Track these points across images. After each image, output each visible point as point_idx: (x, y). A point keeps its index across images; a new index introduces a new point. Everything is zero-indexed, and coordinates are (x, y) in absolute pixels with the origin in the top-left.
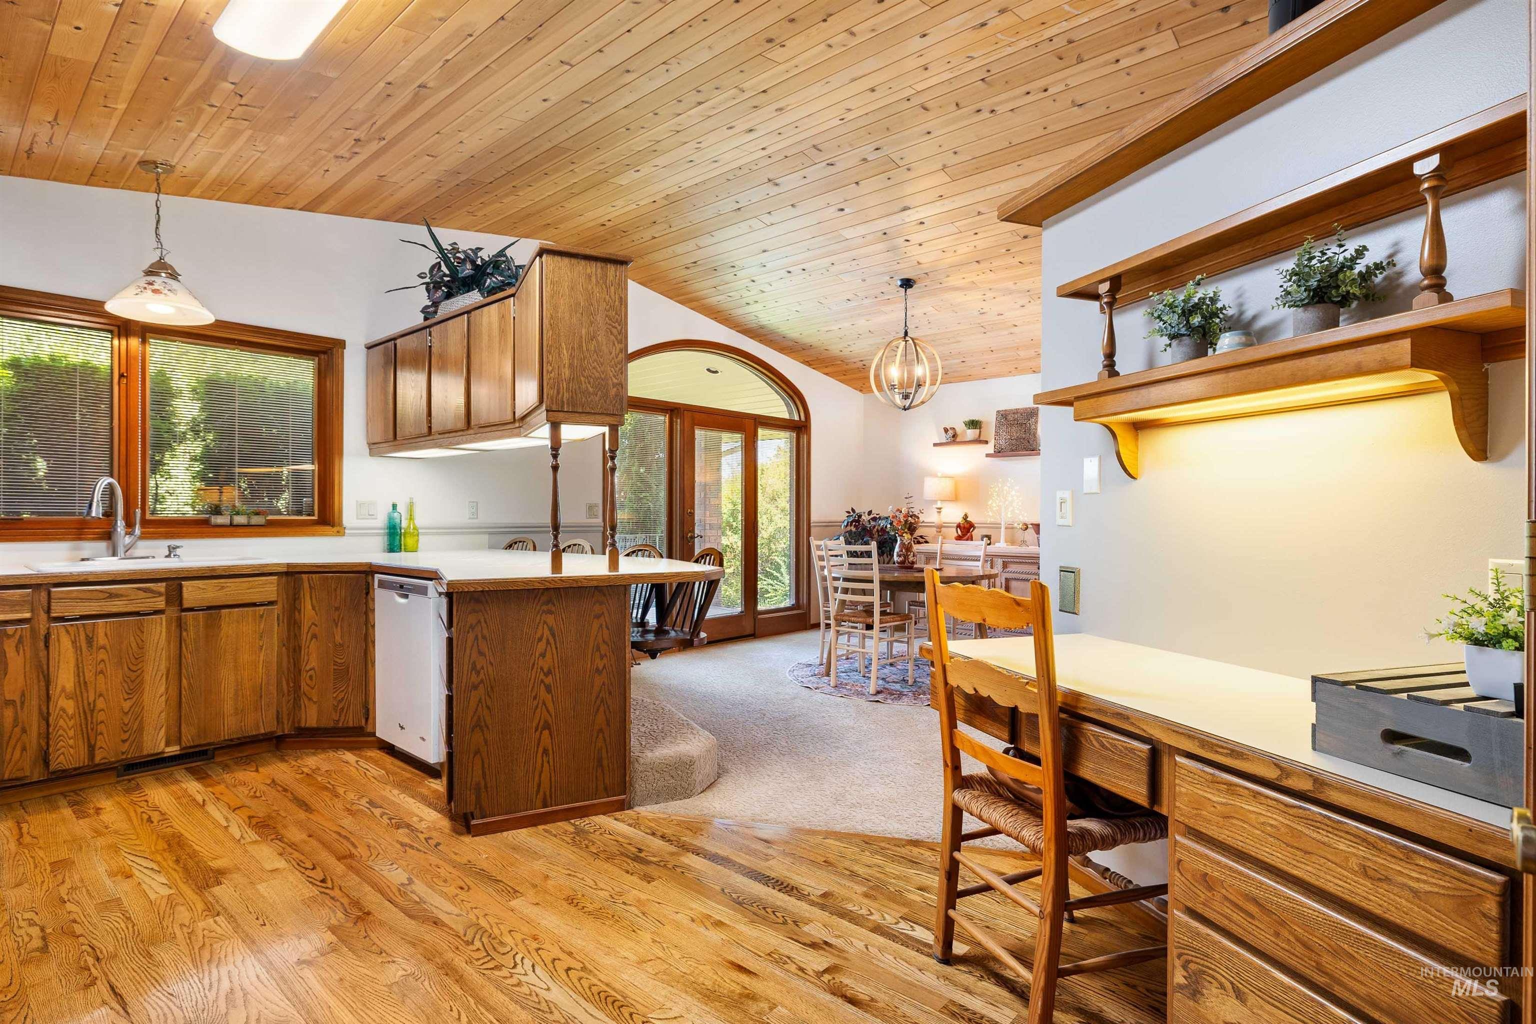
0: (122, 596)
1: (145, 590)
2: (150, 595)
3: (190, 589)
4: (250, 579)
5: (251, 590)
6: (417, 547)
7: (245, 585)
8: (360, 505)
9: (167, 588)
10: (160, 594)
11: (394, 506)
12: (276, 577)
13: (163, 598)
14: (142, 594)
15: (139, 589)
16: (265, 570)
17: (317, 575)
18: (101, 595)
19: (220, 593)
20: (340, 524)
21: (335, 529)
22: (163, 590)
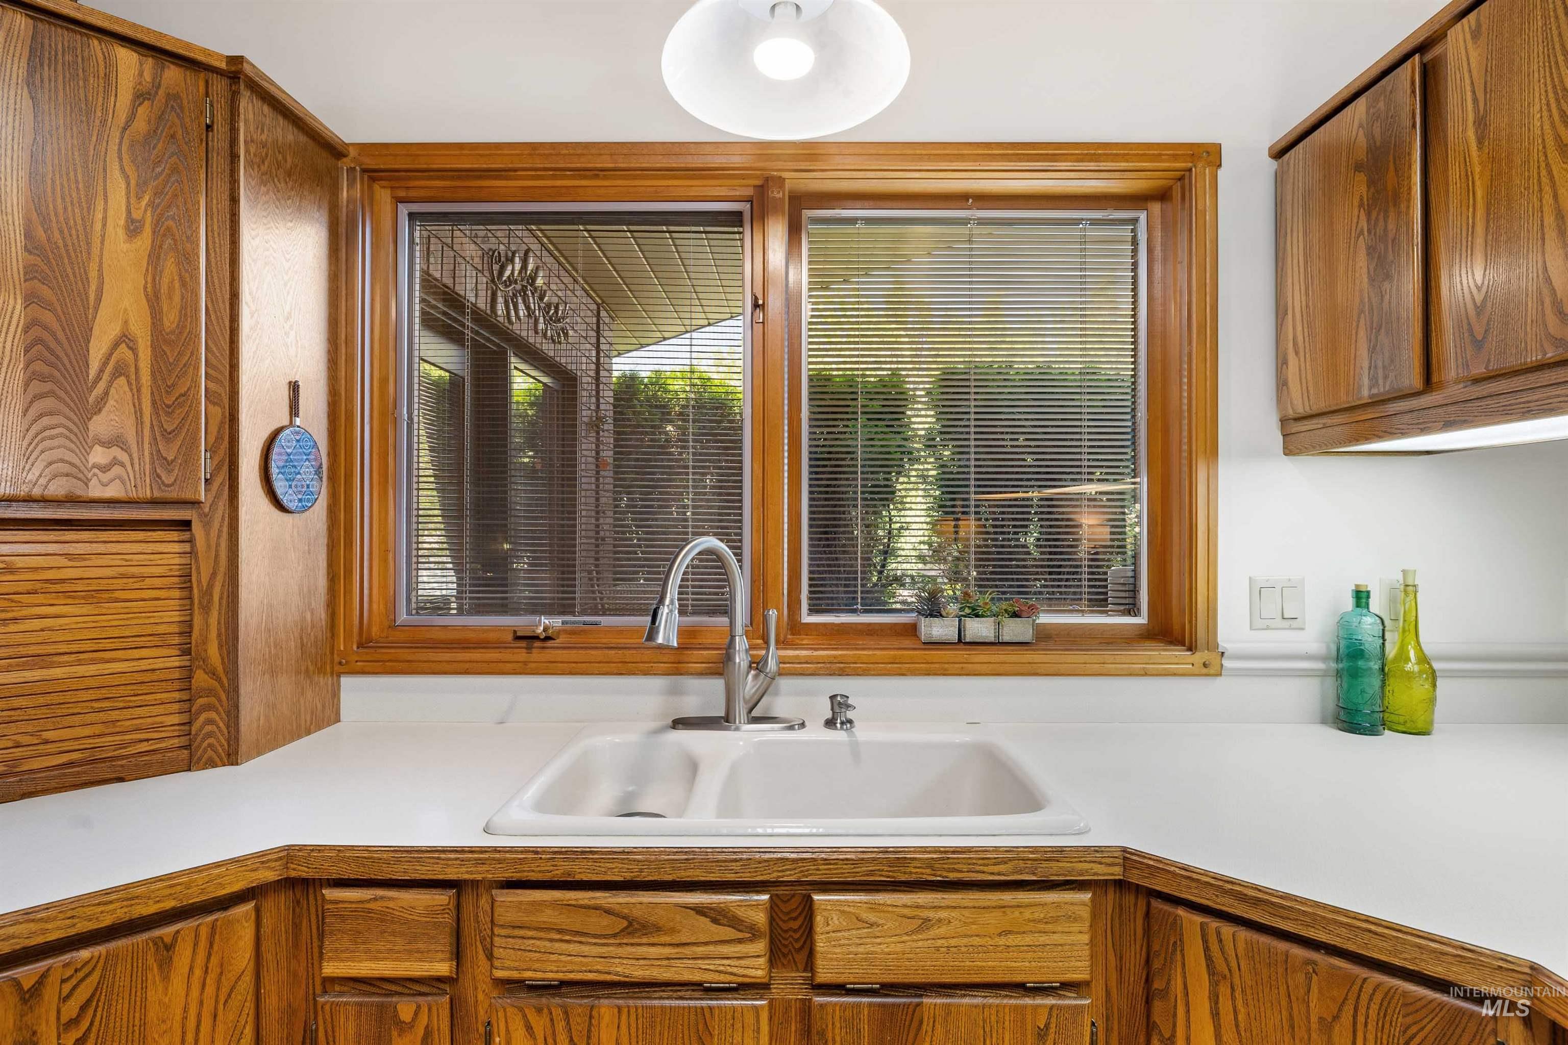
0: (658, 929)
1: (716, 915)
2: (729, 933)
3: (835, 920)
4: (1007, 897)
5: (1011, 940)
6: (1431, 723)
7: (992, 919)
8: (1258, 591)
9: (773, 908)
10: (754, 933)
11: (1361, 597)
12: (1086, 896)
13: (760, 946)
14: (706, 928)
15: (700, 910)
16: (1054, 871)
17: (1244, 934)
18: (604, 923)
19: (921, 943)
20: (1212, 645)
21: (1199, 657)
22: (760, 918)
